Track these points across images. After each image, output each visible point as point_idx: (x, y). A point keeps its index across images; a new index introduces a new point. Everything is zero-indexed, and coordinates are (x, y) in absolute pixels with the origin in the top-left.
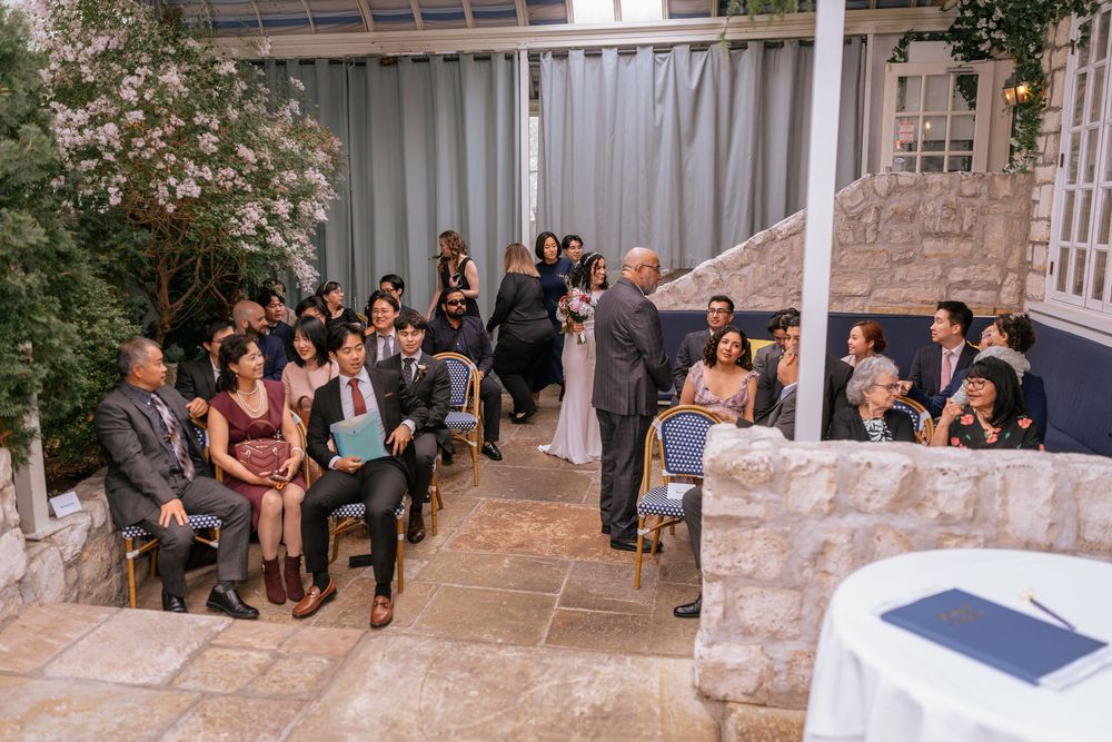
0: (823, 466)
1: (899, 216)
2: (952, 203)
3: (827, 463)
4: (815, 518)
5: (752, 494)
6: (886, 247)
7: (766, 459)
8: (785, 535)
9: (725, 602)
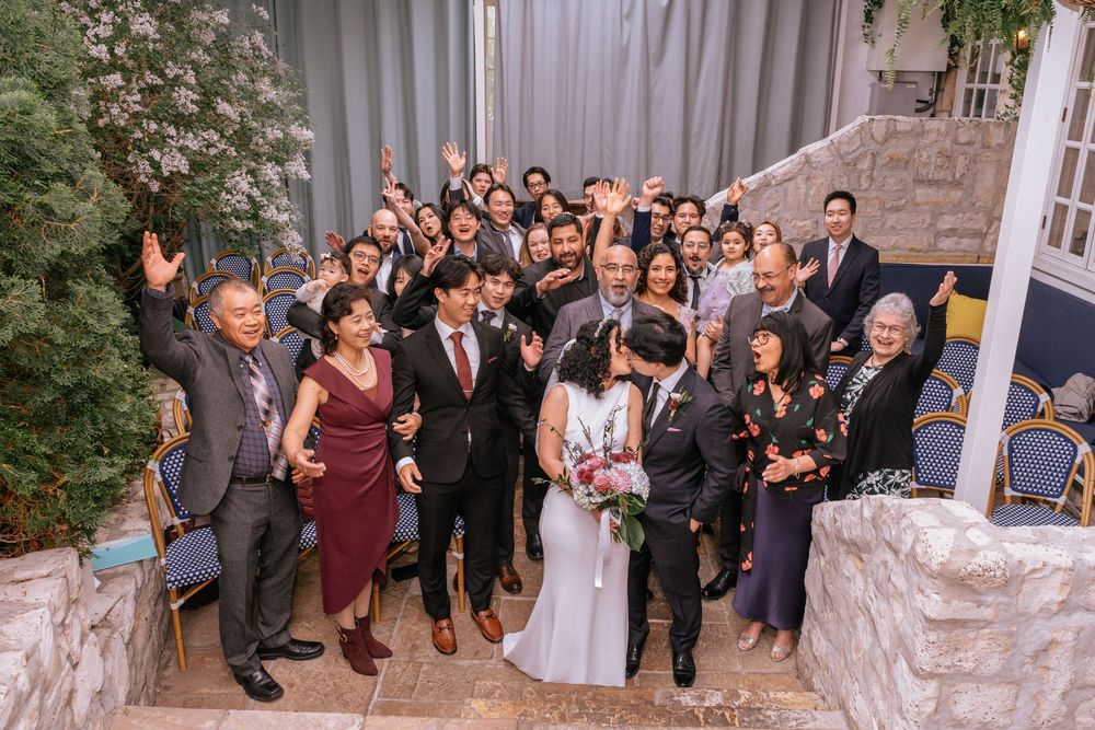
0: (1058, 569)
1: (894, 162)
2: (946, 151)
3: (1063, 565)
4: (1043, 618)
5: (983, 598)
6: (879, 194)
7: (1002, 564)
8: (1011, 635)
9: (939, 698)
